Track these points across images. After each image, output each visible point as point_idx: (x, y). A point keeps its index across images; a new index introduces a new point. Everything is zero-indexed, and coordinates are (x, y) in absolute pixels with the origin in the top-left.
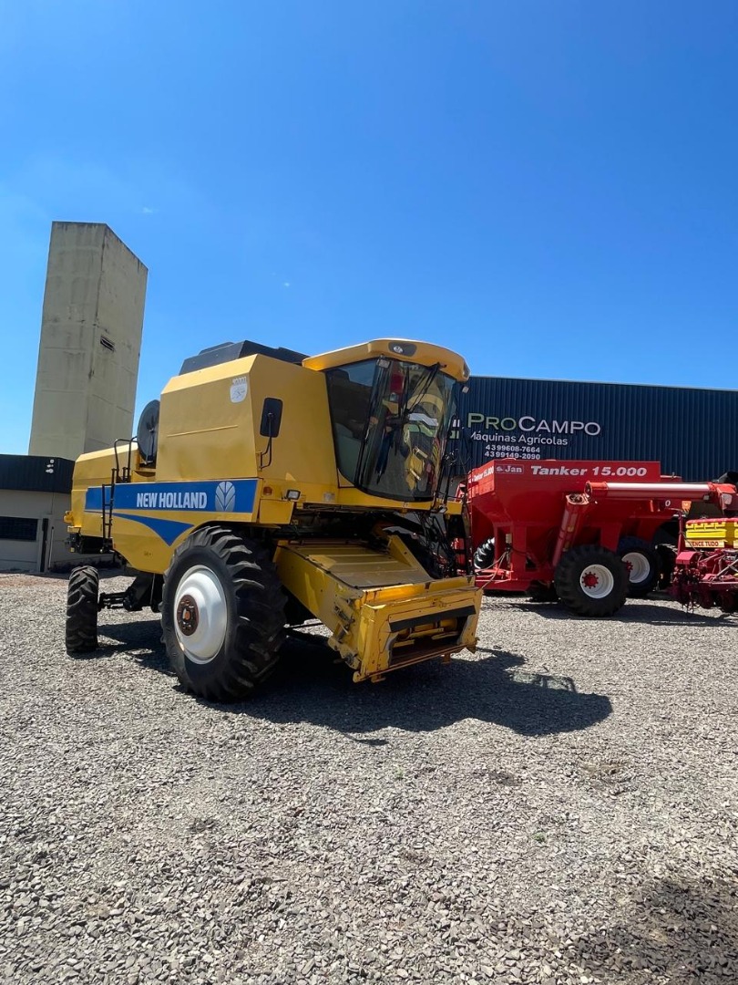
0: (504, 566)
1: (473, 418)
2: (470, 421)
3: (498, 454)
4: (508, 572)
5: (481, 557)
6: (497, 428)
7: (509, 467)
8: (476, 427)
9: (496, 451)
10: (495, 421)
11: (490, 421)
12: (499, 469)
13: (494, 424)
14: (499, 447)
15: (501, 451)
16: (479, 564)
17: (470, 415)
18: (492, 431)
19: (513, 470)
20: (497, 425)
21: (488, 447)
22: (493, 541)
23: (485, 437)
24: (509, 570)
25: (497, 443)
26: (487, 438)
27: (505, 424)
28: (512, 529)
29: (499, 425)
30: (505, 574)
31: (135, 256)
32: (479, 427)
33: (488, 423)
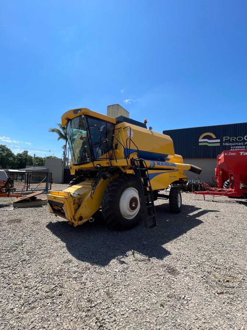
0: (232, 188)
1: (225, 138)
2: (224, 139)
3: (236, 150)
5: (226, 184)
6: (235, 141)
7: (230, 153)
8: (226, 141)
9: (235, 148)
10: (234, 138)
11: (232, 138)
12: (226, 154)
15: (237, 148)
16: (225, 187)
17: (224, 137)
18: (233, 142)
19: (232, 154)
21: (232, 147)
22: (228, 181)
23: (230, 144)
25: (235, 146)
26: (231, 144)
27: (238, 139)
28: (233, 175)
30: (232, 190)
32: (229, 141)
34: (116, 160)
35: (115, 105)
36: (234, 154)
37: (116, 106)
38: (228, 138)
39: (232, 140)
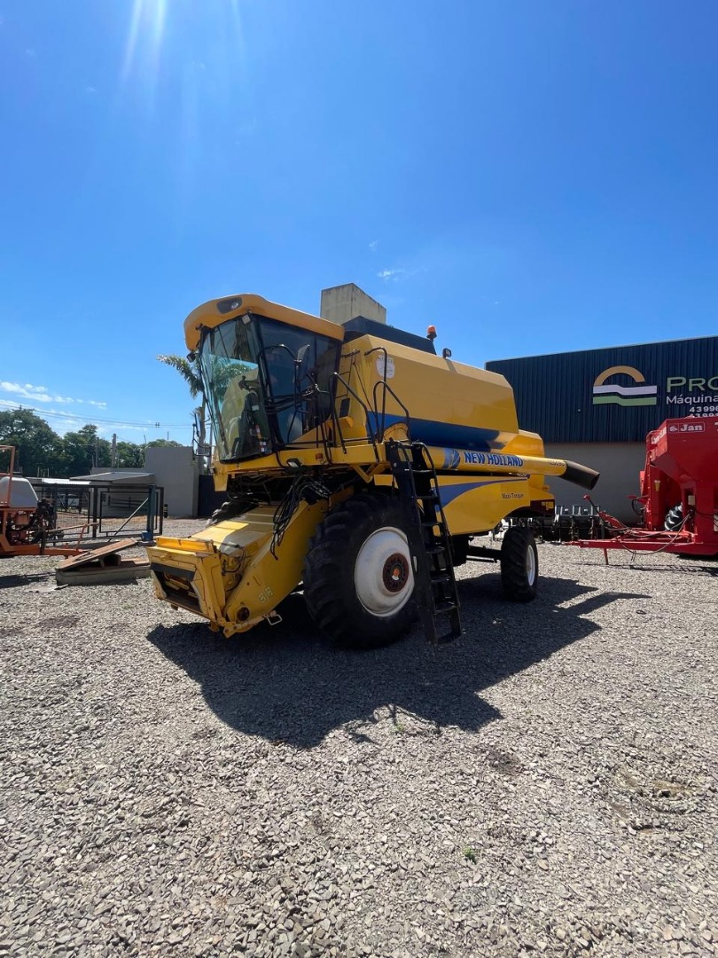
0: (690, 529)
1: (673, 382)
2: (669, 385)
3: (705, 415)
4: (693, 535)
5: (673, 519)
6: (702, 389)
7: (685, 426)
8: (675, 391)
9: (703, 412)
10: (701, 382)
11: (694, 382)
12: (673, 429)
13: (699, 385)
14: (706, 409)
15: (709, 412)
16: (670, 525)
17: (669, 379)
18: (697, 392)
19: (691, 429)
20: (703, 386)
21: (693, 410)
22: (680, 508)
23: (688, 400)
24: (693, 532)
25: (703, 405)
26: (690, 400)
27: (713, 384)
28: (695, 491)
29: (705, 386)
30: (690, 536)
31: (375, 302)
32: (683, 391)
33: (691, 385)
34: (343, 446)
35: (343, 286)
36: (697, 427)
37: (346, 289)
38: (681, 381)
39: (693, 387)
